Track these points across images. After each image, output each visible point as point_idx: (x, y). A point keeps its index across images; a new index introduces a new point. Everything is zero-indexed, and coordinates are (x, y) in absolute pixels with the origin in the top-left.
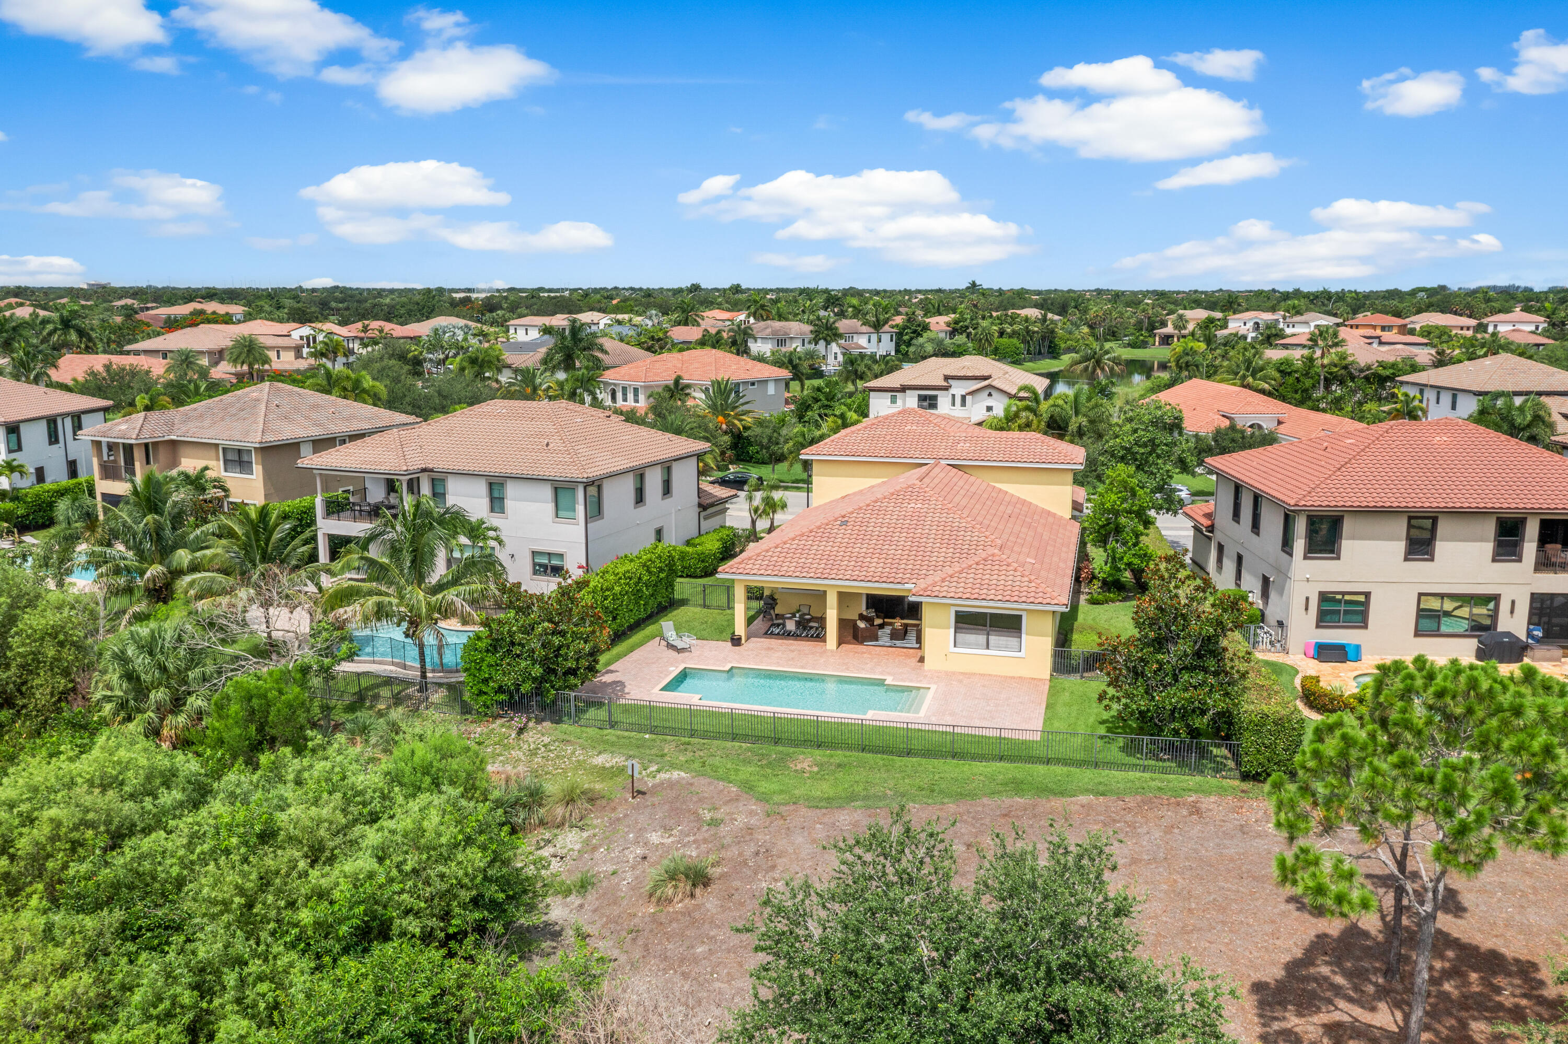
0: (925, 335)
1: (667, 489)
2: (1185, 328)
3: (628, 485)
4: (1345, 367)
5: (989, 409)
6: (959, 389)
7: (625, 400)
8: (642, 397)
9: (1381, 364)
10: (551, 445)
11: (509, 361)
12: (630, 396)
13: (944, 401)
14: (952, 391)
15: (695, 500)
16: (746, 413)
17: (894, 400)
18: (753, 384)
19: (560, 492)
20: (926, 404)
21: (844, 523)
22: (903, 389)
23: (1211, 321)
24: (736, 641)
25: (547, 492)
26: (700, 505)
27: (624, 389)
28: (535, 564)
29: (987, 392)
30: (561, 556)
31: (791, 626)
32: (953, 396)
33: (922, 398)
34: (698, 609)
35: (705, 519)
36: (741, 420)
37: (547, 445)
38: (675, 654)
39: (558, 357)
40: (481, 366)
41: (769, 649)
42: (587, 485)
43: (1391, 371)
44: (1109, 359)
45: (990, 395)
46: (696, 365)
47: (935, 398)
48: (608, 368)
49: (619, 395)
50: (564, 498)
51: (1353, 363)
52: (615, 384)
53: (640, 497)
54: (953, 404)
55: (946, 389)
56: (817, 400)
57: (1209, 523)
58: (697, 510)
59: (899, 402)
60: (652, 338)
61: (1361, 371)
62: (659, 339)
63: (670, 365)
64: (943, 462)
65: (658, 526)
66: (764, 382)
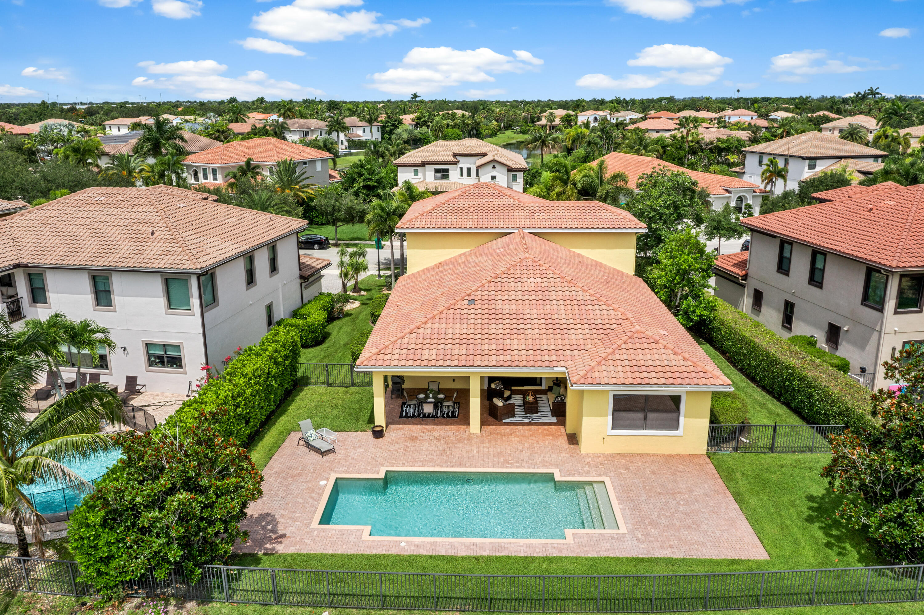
0: (400, 127)
1: (274, 268)
2: (554, 121)
3: (240, 268)
4: (698, 142)
5: (494, 178)
6: (465, 163)
7: (206, 178)
8: (219, 177)
9: (719, 140)
10: (157, 234)
11: (107, 150)
12: (210, 176)
13: (454, 173)
14: (460, 165)
15: (298, 272)
16: (307, 186)
17: (416, 173)
18: (305, 163)
19: (171, 283)
20: (439, 175)
21: (472, 302)
22: (424, 164)
23: (569, 116)
24: (378, 434)
25: (158, 284)
26: (301, 277)
27: (205, 170)
28: (149, 356)
29: (491, 166)
30: (177, 347)
31: (428, 409)
32: (461, 169)
33: (437, 171)
34: (322, 389)
35: (306, 288)
36: (303, 192)
37: (153, 233)
38: (318, 457)
39: (147, 145)
40: (83, 154)
41: (413, 438)
42: (199, 276)
43: (727, 144)
44: (551, 140)
45: (494, 167)
46: (261, 150)
47: (447, 170)
48: (189, 154)
49: (201, 176)
50: (175, 289)
51: (702, 139)
52: (196, 166)
53: (251, 279)
54: (461, 175)
55: (455, 163)
56: (361, 175)
57: (744, 272)
58: (299, 281)
59: (420, 175)
60: (218, 131)
61: (708, 145)
62: (223, 132)
63: (239, 150)
64: (526, 231)
65: (267, 302)
66: (313, 162)
